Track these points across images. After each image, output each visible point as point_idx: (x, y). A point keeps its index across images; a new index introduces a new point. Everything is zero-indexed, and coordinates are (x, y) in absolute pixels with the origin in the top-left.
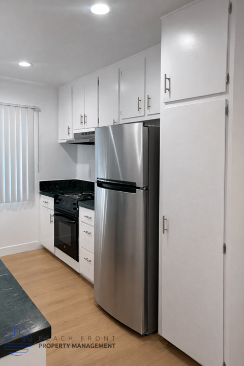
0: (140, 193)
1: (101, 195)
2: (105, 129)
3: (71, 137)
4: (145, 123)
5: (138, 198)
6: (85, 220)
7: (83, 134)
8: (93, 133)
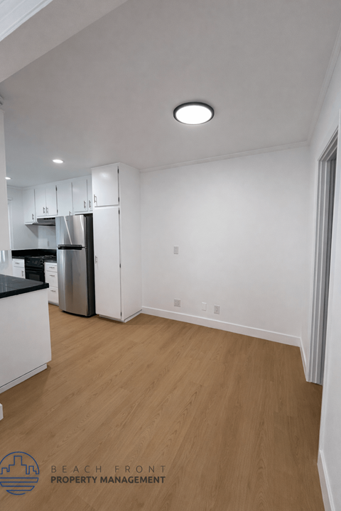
0: (84, 249)
1: (61, 255)
2: (61, 218)
3: (35, 221)
4: (85, 215)
5: (83, 253)
6: (51, 269)
7: (45, 219)
8: (54, 218)
